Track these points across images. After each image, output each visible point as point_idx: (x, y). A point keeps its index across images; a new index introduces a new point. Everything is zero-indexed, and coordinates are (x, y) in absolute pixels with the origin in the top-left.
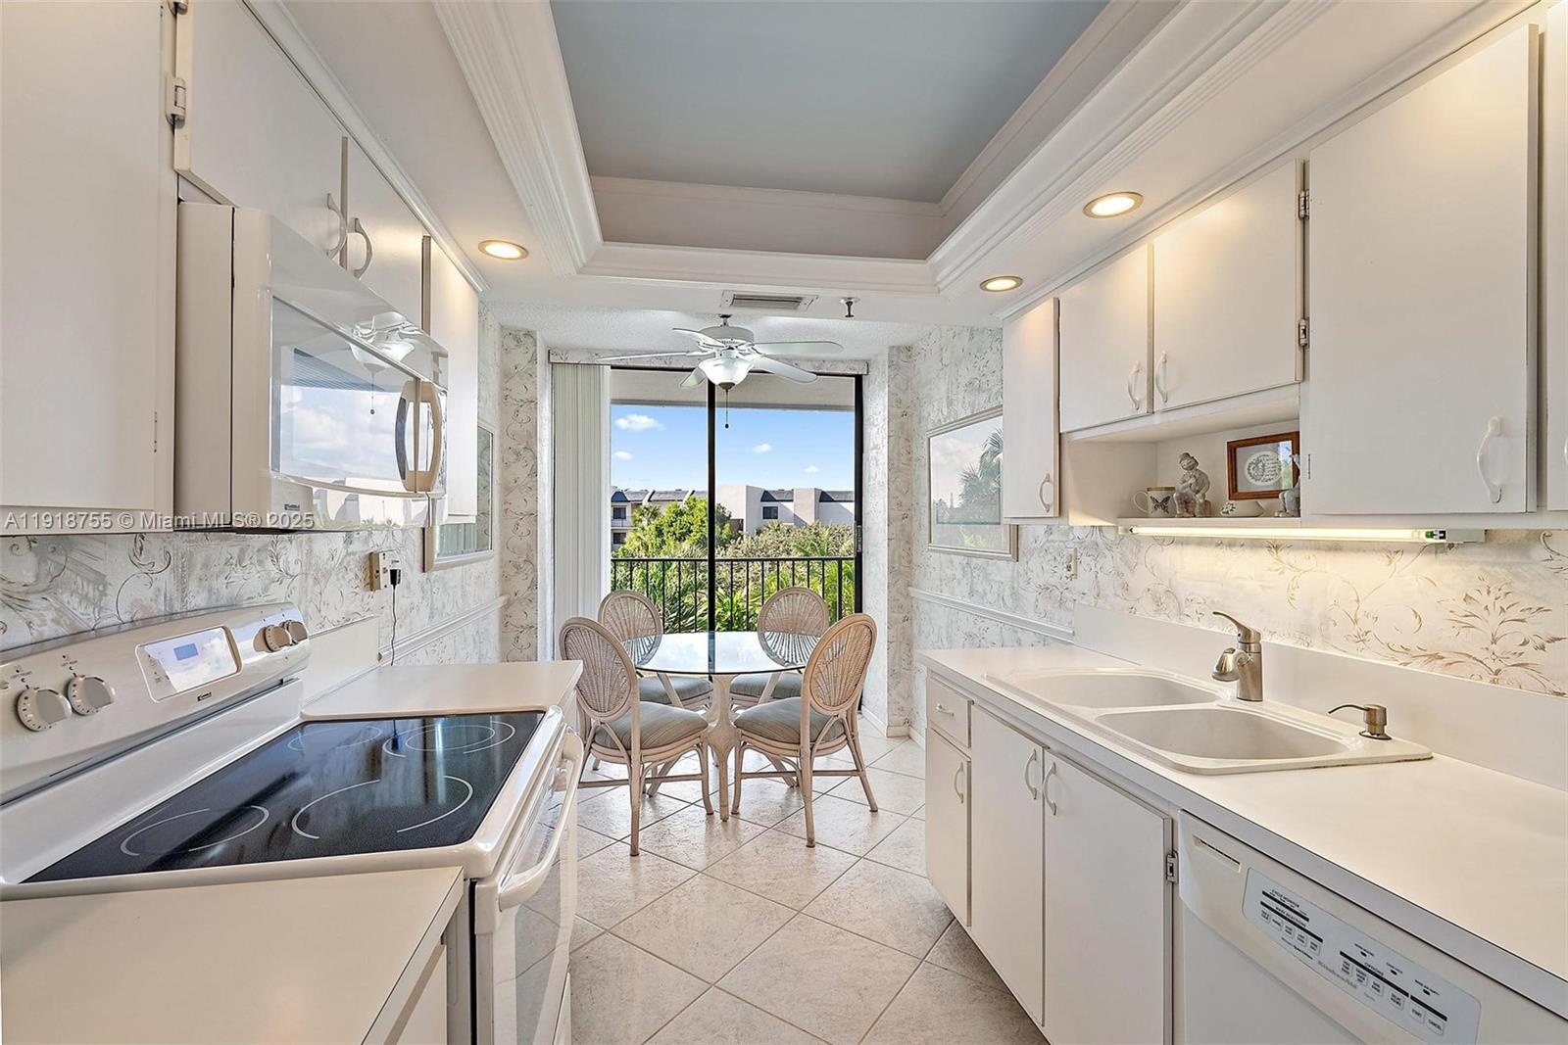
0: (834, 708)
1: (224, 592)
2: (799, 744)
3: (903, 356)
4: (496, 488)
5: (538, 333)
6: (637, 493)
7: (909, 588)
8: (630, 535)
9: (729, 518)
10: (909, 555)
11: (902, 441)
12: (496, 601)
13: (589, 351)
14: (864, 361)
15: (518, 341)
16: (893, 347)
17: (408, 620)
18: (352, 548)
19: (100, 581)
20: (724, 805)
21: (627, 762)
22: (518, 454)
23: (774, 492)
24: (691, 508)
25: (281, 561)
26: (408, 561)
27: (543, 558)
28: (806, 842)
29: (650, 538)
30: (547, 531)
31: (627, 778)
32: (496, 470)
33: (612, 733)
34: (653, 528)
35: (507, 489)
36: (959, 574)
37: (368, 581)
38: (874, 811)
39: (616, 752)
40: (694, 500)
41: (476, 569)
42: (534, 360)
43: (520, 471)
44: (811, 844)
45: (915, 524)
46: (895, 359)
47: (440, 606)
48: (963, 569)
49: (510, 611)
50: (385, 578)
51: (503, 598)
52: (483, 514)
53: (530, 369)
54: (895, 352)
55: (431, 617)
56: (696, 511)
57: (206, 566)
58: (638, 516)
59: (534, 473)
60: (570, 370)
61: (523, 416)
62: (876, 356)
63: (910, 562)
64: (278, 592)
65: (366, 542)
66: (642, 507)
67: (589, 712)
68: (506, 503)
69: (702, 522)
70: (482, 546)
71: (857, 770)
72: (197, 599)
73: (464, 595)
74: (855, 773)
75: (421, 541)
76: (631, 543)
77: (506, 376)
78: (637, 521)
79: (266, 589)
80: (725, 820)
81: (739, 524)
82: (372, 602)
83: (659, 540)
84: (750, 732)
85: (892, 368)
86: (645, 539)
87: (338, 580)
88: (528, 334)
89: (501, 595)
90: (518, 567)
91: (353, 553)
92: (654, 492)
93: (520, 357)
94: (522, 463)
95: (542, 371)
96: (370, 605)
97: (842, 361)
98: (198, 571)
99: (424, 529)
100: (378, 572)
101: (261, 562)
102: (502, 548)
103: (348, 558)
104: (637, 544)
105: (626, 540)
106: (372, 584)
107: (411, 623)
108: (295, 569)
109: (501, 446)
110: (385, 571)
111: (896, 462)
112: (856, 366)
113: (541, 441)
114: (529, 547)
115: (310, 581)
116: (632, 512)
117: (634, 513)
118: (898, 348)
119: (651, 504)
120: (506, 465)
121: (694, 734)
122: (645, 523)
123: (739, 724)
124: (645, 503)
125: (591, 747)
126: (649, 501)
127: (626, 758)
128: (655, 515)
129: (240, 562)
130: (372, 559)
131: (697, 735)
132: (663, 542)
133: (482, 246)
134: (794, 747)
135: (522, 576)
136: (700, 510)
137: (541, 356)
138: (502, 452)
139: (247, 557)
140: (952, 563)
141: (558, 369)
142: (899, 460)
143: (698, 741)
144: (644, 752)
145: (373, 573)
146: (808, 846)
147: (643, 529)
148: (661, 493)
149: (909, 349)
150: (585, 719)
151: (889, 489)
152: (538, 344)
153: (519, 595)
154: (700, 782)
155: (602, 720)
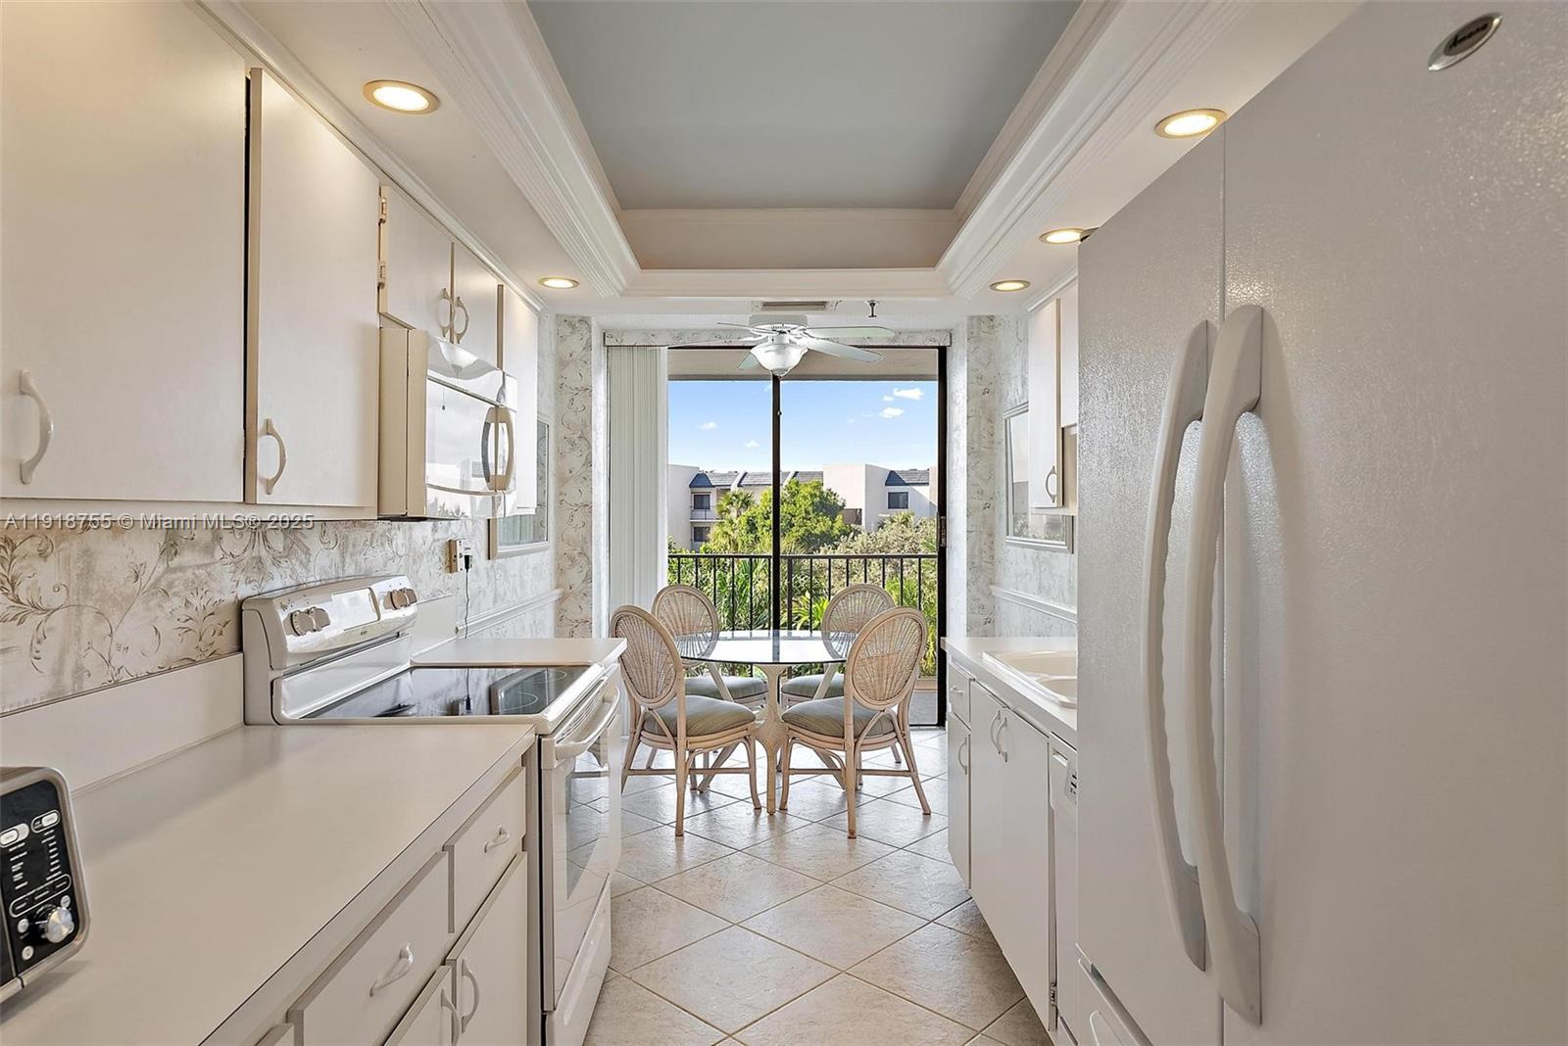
0: (880, 703)
1: (363, 566)
2: (843, 737)
3: (984, 327)
4: (552, 480)
5: (593, 319)
6: (725, 475)
7: (992, 587)
8: (715, 530)
9: (842, 508)
10: (992, 549)
11: (983, 422)
12: (553, 592)
13: (645, 332)
14: (946, 330)
15: (573, 327)
16: (973, 317)
17: (477, 601)
18: (438, 535)
19: (307, 552)
20: (771, 800)
21: (674, 748)
22: (573, 444)
23: (902, 472)
24: (793, 495)
25: (394, 543)
26: (476, 547)
27: (598, 550)
28: (847, 834)
29: (740, 534)
30: (602, 523)
31: (674, 767)
32: (552, 462)
33: (659, 720)
34: (744, 520)
35: (562, 480)
36: (1031, 569)
37: (448, 564)
38: (927, 814)
39: (663, 738)
40: (797, 484)
41: (533, 559)
42: (588, 347)
43: (575, 461)
44: (852, 835)
45: (997, 515)
46: (975, 330)
47: (502, 593)
48: (1034, 562)
49: (564, 606)
50: (461, 562)
51: (558, 591)
52: (541, 505)
53: (584, 356)
54: (975, 322)
55: (495, 602)
56: (799, 498)
57: (354, 545)
58: (726, 507)
59: (588, 463)
60: (625, 352)
61: (578, 404)
62: (958, 325)
63: (993, 557)
64: (392, 568)
65: (447, 531)
66: (730, 494)
67: (639, 699)
68: (561, 494)
69: (807, 512)
70: (538, 537)
71: (909, 771)
72: (350, 570)
73: (522, 584)
74: (908, 774)
75: (487, 531)
76: (716, 542)
77: (562, 364)
78: (723, 512)
79: (385, 565)
80: (771, 814)
81: (856, 516)
82: (451, 581)
83: (751, 536)
84: (798, 727)
85: (972, 340)
86: (734, 535)
87: (428, 561)
88: (584, 320)
89: (557, 588)
90: (573, 560)
91: (438, 540)
92: (745, 474)
93: (575, 344)
94: (577, 453)
95: (598, 355)
96: (450, 585)
97: (921, 332)
98: (350, 549)
99: (489, 520)
100: (455, 556)
101: (382, 544)
102: (557, 539)
103: (435, 544)
104: (724, 541)
105: (710, 536)
106: (451, 567)
107: (479, 604)
108: (402, 551)
109: (556, 436)
110: (461, 556)
111: (976, 445)
112: (938, 338)
113: (595, 429)
114: (584, 539)
115: (411, 562)
116: (718, 500)
117: (721, 502)
118: (979, 318)
119: (742, 490)
120: (560, 455)
121: (741, 728)
122: (734, 514)
123: (787, 718)
124: (734, 488)
125: (641, 735)
126: (739, 485)
127: (673, 743)
128: (746, 503)
129: (371, 543)
130: (451, 545)
131: (744, 727)
132: (757, 539)
133: (542, 282)
134: (839, 740)
135: (576, 569)
136: (805, 498)
137: (596, 340)
138: (557, 442)
139: (375, 541)
140: (1025, 557)
141: (614, 352)
142: (980, 444)
143: (744, 733)
144: (691, 739)
145: (452, 557)
146: (849, 838)
147: (731, 522)
148: (755, 475)
149: (991, 318)
150: (635, 706)
151: (968, 475)
152: (593, 329)
153: (574, 589)
154: (748, 776)
155: (651, 706)
